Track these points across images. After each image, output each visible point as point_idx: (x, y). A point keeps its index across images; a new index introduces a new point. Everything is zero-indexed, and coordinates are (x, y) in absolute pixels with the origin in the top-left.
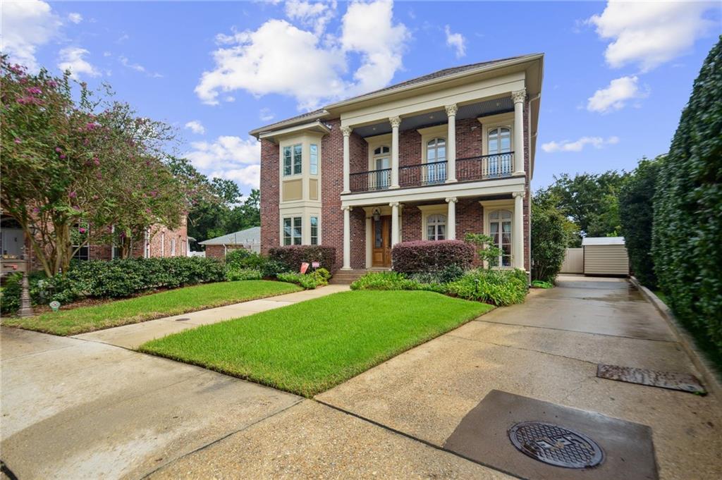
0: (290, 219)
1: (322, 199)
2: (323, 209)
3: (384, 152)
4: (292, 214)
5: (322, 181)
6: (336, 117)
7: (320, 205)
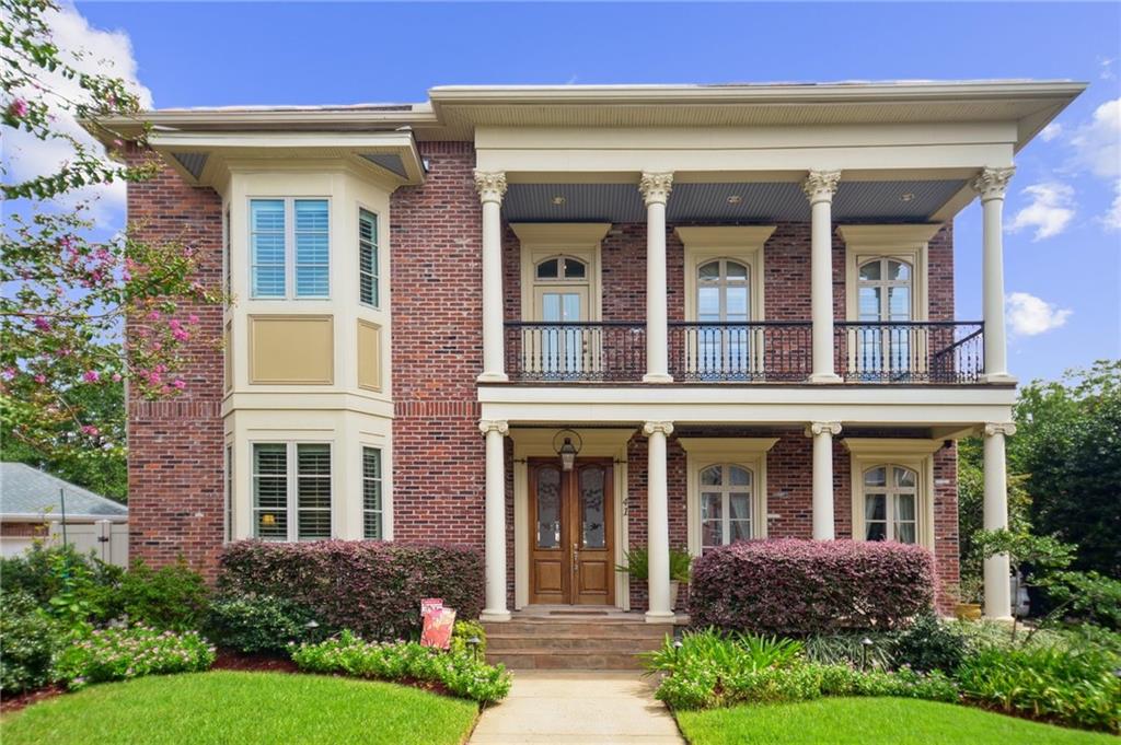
0: (284, 446)
1: (397, 388)
2: (398, 423)
3: (569, 273)
4: (293, 432)
5: (397, 335)
6: (459, 137)
7: (389, 410)
